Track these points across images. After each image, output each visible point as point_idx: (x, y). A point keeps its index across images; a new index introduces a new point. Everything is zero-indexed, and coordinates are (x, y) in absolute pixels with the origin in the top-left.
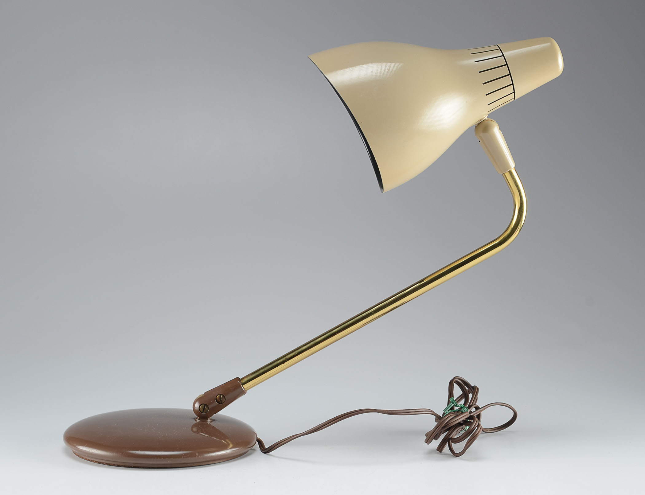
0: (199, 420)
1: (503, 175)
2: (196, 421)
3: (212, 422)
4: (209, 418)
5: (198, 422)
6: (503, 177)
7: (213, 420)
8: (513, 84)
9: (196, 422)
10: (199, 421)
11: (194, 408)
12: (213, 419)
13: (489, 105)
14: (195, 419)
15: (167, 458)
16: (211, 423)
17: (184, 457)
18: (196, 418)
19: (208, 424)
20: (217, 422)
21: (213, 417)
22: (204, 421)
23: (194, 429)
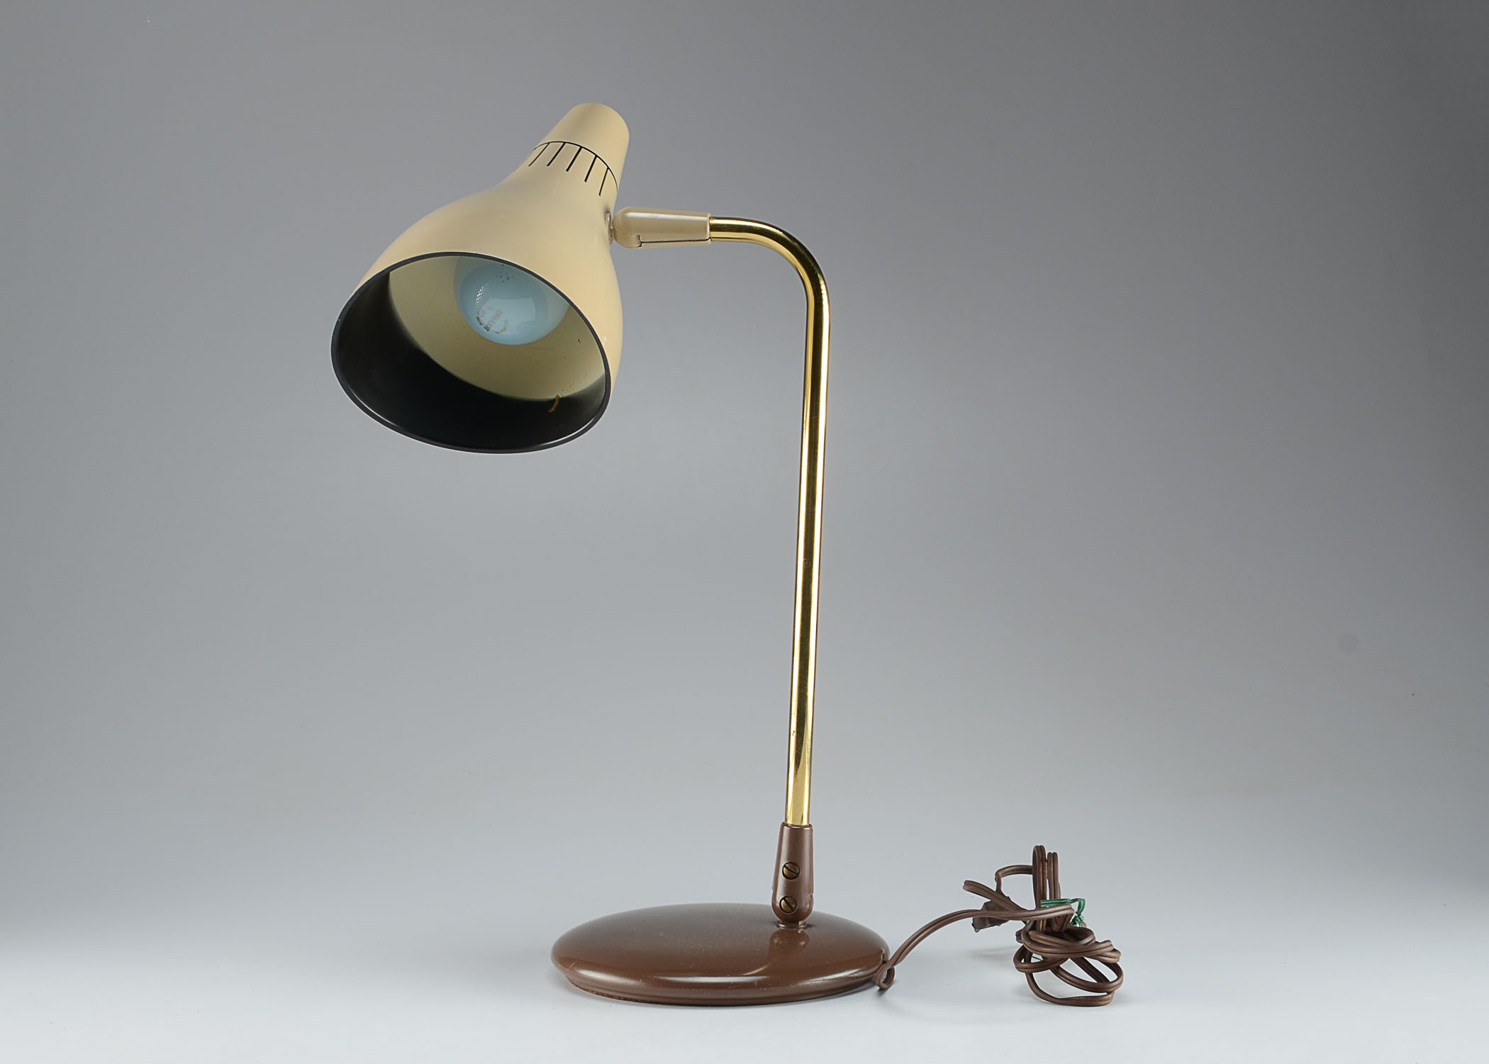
0: (783, 925)
1: (712, 241)
2: (778, 927)
3: (806, 929)
4: (800, 923)
5: (782, 928)
6: (715, 240)
7: (809, 926)
9: (777, 929)
10: (785, 927)
11: (774, 905)
12: (809, 923)
13: (601, 194)
14: (777, 924)
15: (703, 988)
16: (804, 929)
17: (732, 988)
18: (778, 922)
19: (799, 932)
20: (813, 928)
21: (807, 920)
22: (792, 928)
23: (776, 941)
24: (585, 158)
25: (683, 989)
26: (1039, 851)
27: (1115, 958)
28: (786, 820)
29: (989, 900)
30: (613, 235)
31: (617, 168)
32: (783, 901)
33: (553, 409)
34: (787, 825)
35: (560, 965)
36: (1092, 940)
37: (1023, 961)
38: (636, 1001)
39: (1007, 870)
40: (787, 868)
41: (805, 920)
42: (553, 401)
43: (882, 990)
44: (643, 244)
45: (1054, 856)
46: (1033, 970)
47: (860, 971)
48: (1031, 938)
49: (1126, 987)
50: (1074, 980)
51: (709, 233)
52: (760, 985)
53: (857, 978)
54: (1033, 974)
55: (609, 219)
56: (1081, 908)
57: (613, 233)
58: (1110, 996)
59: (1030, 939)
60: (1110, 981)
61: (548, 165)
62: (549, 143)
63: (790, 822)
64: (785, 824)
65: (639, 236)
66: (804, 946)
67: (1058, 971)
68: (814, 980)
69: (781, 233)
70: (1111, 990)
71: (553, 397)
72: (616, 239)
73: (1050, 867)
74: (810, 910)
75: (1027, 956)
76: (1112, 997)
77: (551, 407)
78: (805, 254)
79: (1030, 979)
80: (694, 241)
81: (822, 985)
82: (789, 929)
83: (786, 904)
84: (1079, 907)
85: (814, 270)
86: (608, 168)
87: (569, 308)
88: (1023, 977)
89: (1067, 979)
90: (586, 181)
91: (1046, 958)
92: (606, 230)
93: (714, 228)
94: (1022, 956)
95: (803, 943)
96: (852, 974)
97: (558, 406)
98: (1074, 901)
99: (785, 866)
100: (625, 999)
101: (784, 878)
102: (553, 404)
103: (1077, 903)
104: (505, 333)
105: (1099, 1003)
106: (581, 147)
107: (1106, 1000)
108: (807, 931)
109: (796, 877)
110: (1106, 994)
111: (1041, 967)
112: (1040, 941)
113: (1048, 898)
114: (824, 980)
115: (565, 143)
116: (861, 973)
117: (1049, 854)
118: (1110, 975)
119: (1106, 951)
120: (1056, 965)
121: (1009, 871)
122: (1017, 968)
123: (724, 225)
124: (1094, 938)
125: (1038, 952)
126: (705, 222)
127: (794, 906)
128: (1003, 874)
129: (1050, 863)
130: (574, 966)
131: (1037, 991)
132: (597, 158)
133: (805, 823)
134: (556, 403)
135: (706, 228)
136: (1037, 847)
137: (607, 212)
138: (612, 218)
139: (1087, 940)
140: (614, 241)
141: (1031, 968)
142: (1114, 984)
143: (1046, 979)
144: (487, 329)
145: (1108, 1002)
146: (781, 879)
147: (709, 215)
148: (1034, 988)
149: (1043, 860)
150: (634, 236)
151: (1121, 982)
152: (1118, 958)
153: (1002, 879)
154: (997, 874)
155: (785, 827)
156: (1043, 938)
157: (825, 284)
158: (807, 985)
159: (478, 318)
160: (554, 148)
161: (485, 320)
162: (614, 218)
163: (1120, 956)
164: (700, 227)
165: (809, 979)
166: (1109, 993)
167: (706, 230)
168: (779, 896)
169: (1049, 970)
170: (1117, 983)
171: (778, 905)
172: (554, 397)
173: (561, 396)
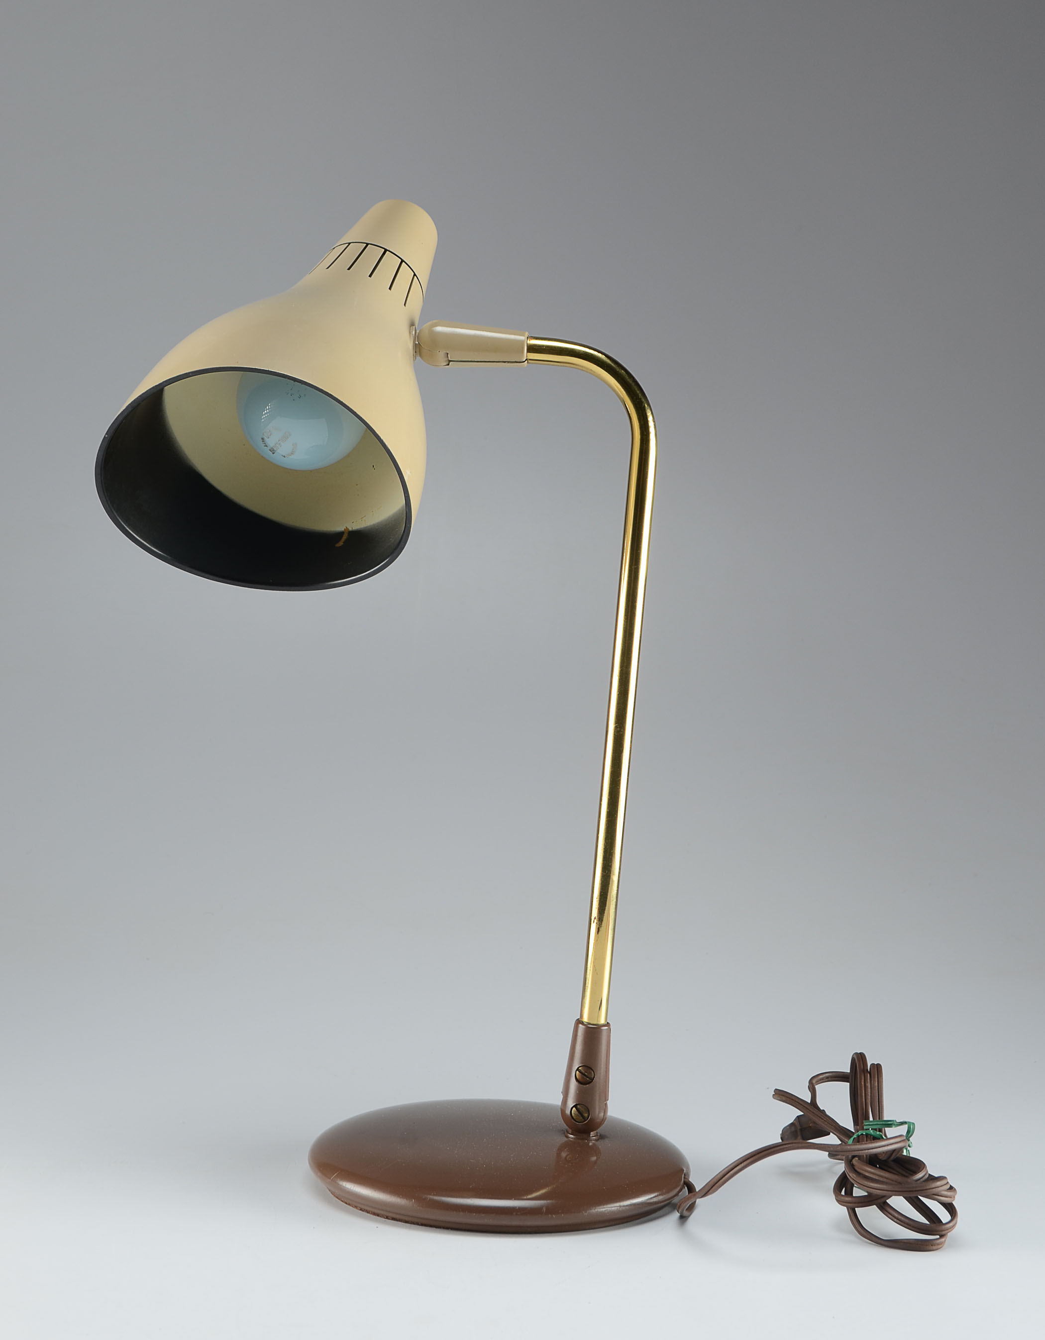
0: (572, 1136)
1: (530, 363)
2: (567, 1137)
3: (599, 1142)
4: (592, 1134)
5: (571, 1139)
6: (532, 363)
7: (601, 1137)
8: (402, 261)
9: (566, 1139)
10: (574, 1139)
11: (563, 1112)
13: (406, 305)
14: (565, 1133)
16: (597, 1143)
18: (567, 1132)
19: (590, 1144)
20: (607, 1141)
21: (601, 1130)
22: (583, 1139)
23: (564, 1155)
24: (391, 262)
25: (462, 1213)
26: (859, 1060)
27: (950, 1197)
28: (581, 1016)
29: (803, 1114)
30: (418, 350)
31: (424, 275)
32: (574, 1109)
33: (341, 543)
34: (582, 1023)
35: (319, 1174)
36: (925, 1174)
37: (843, 1193)
38: (406, 1222)
39: (821, 1077)
40: (580, 1072)
41: (598, 1130)
42: (341, 534)
43: (683, 1218)
44: (451, 363)
45: (878, 1068)
46: (856, 1205)
47: (660, 1195)
48: (856, 1168)
49: (962, 1228)
50: (903, 1219)
51: (526, 355)
52: (550, 1211)
53: (656, 1203)
54: (856, 1209)
55: (414, 332)
56: (910, 1133)
57: (418, 349)
58: (943, 1240)
59: (856, 1171)
60: (944, 1222)
61: (349, 269)
62: (349, 244)
63: (585, 1019)
64: (579, 1022)
65: (448, 354)
66: (595, 1162)
67: (884, 1207)
68: (609, 1206)
69: (603, 357)
70: (943, 1233)
71: (341, 528)
72: (420, 355)
73: (874, 1081)
74: (603, 1120)
75: (849, 1186)
76: (945, 1241)
77: (338, 541)
78: (633, 384)
79: (852, 1214)
80: (508, 362)
81: (619, 1212)
82: (580, 1141)
83: (577, 1113)
84: (908, 1132)
85: (642, 402)
86: (415, 275)
87: (366, 431)
88: (843, 1210)
89: (895, 1218)
90: (390, 288)
91: (872, 1193)
92: (410, 345)
93: (532, 349)
94: (843, 1185)
95: (594, 1158)
96: (649, 1199)
97: (346, 540)
98: (902, 1123)
99: (578, 1069)
100: (393, 1219)
101: (577, 1083)
102: (342, 536)
103: (906, 1126)
104: (292, 457)
105: (931, 1248)
106: (386, 250)
107: (938, 1244)
108: (598, 1143)
109: (591, 1082)
110: (938, 1237)
111: (866, 1202)
112: (867, 1174)
113: (871, 1119)
114: (620, 1206)
115: (367, 244)
116: (661, 1198)
117: (873, 1065)
118: (943, 1215)
119: (943, 1190)
120: (883, 1200)
121: (823, 1079)
122: (838, 1201)
123: (543, 346)
124: (927, 1172)
125: (862, 1186)
126: (522, 342)
127: (586, 1115)
128: (817, 1082)
129: (874, 1077)
130: (337, 1177)
131: (860, 1229)
132: (403, 263)
133: (602, 1021)
134: (345, 537)
135: (523, 348)
136: (856, 1054)
137: (412, 324)
138: (418, 331)
139: (919, 1175)
140: (418, 358)
141: (855, 1203)
142: (948, 1226)
143: (870, 1216)
144: (273, 451)
145: (941, 1246)
146: (573, 1084)
147: (527, 334)
148: (857, 1226)
149: (864, 1070)
150: (441, 355)
151: (956, 1223)
152: (954, 1197)
153: (816, 1086)
154: (811, 1081)
155: (580, 1025)
156: (869, 1170)
157: (652, 413)
158: (601, 1212)
159: (263, 439)
160: (356, 249)
161: (271, 442)
162: (420, 331)
163: (956, 1194)
164: (515, 347)
165: (604, 1205)
166: (942, 1236)
167: (523, 352)
168: (571, 1103)
169: (875, 1206)
170: (951, 1224)
171: (568, 1112)
172: (343, 530)
173: (350, 529)
